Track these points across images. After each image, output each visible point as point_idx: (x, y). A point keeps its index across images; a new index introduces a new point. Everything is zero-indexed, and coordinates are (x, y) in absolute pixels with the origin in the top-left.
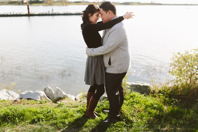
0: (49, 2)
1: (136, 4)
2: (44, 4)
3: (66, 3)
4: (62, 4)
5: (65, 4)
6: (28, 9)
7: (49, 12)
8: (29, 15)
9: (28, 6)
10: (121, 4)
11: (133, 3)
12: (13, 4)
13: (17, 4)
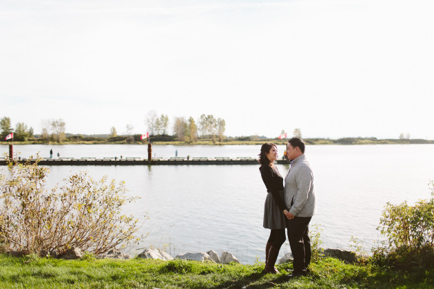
0: (187, 139)
1: (367, 141)
2: (177, 142)
3: (220, 141)
4: (212, 143)
5: (217, 143)
6: (150, 151)
7: (188, 158)
8: (150, 162)
9: (149, 146)
10: (335, 142)
11: (360, 139)
12: (118, 142)
13: (125, 141)
